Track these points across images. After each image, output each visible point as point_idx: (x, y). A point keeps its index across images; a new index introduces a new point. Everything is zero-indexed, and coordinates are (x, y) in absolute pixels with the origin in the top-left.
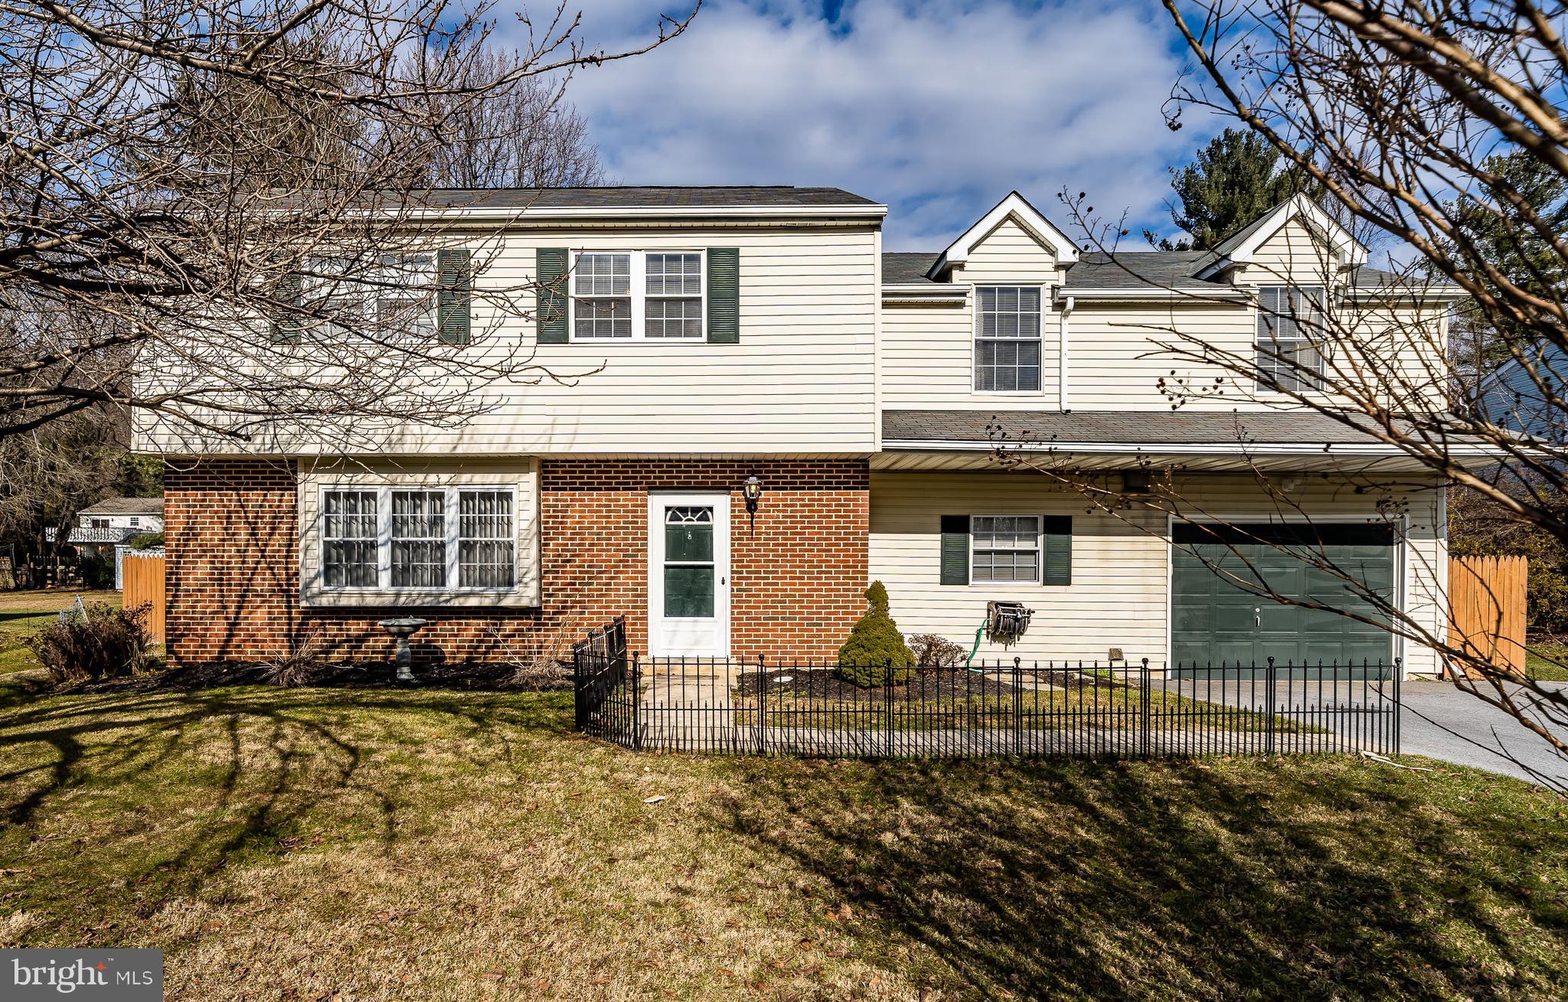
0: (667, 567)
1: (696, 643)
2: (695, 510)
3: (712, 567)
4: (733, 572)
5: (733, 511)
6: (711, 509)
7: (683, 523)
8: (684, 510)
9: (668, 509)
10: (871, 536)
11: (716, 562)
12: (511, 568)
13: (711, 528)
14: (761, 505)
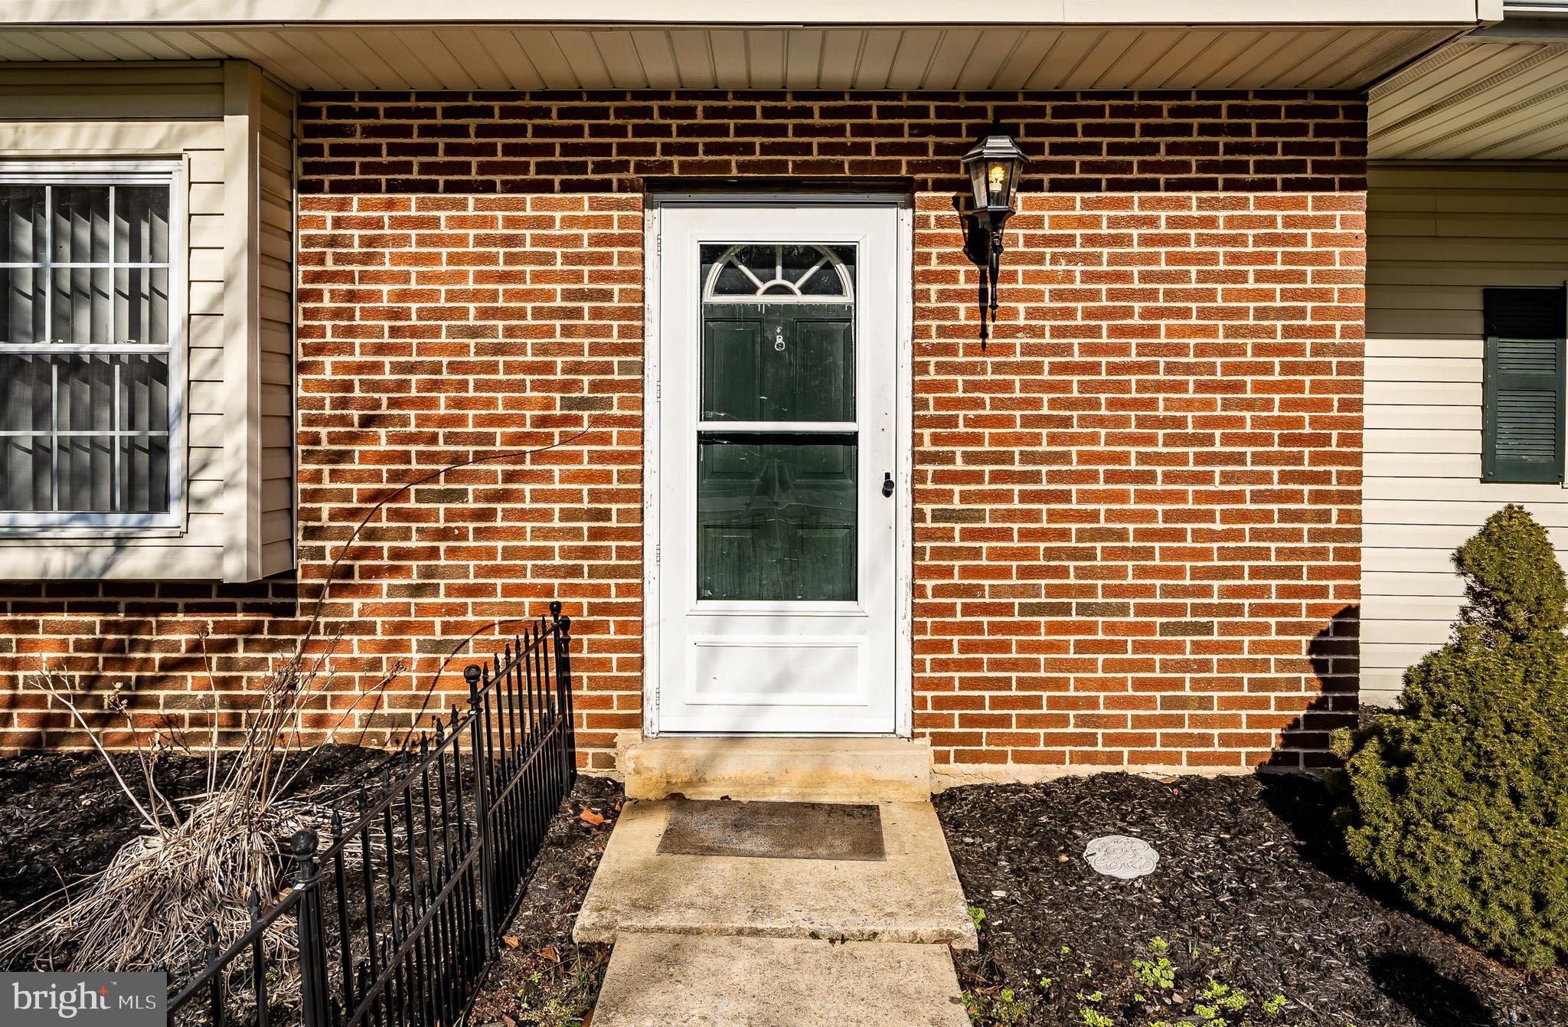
0: (704, 438)
1: (782, 682)
2: (798, 258)
3: (852, 439)
4: (919, 457)
5: (920, 259)
6: (848, 254)
7: (759, 299)
8: (761, 257)
9: (710, 253)
10: (1372, 346)
11: (864, 425)
12: (159, 449)
13: (846, 317)
14: (1014, 237)
